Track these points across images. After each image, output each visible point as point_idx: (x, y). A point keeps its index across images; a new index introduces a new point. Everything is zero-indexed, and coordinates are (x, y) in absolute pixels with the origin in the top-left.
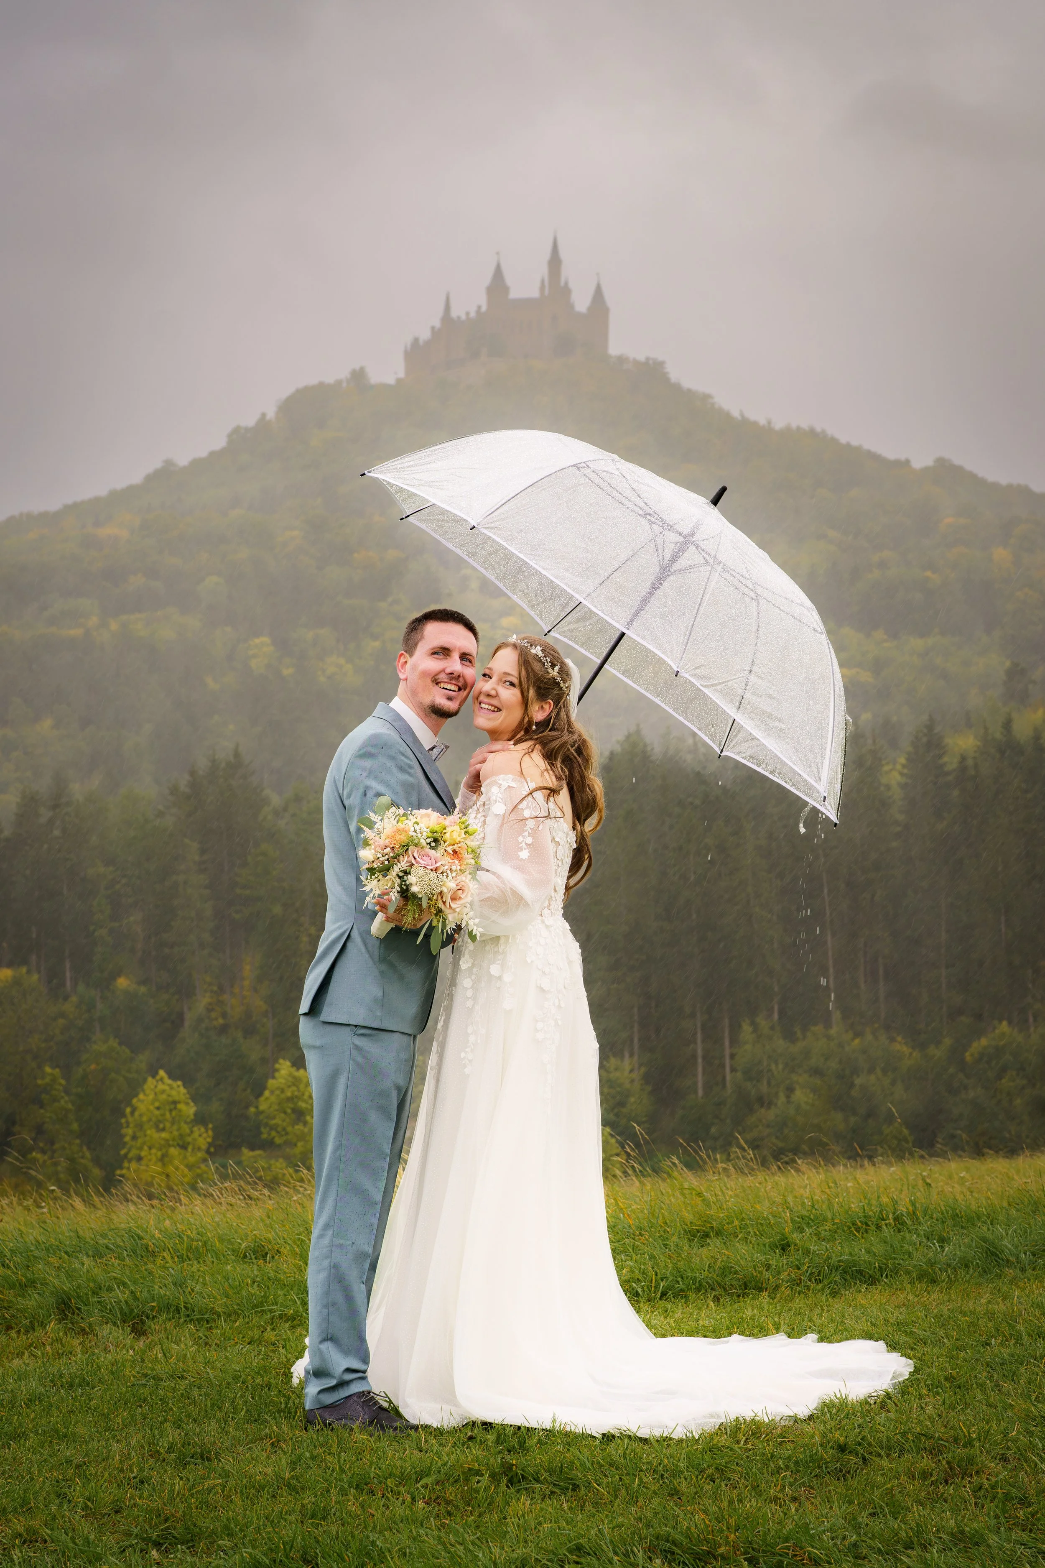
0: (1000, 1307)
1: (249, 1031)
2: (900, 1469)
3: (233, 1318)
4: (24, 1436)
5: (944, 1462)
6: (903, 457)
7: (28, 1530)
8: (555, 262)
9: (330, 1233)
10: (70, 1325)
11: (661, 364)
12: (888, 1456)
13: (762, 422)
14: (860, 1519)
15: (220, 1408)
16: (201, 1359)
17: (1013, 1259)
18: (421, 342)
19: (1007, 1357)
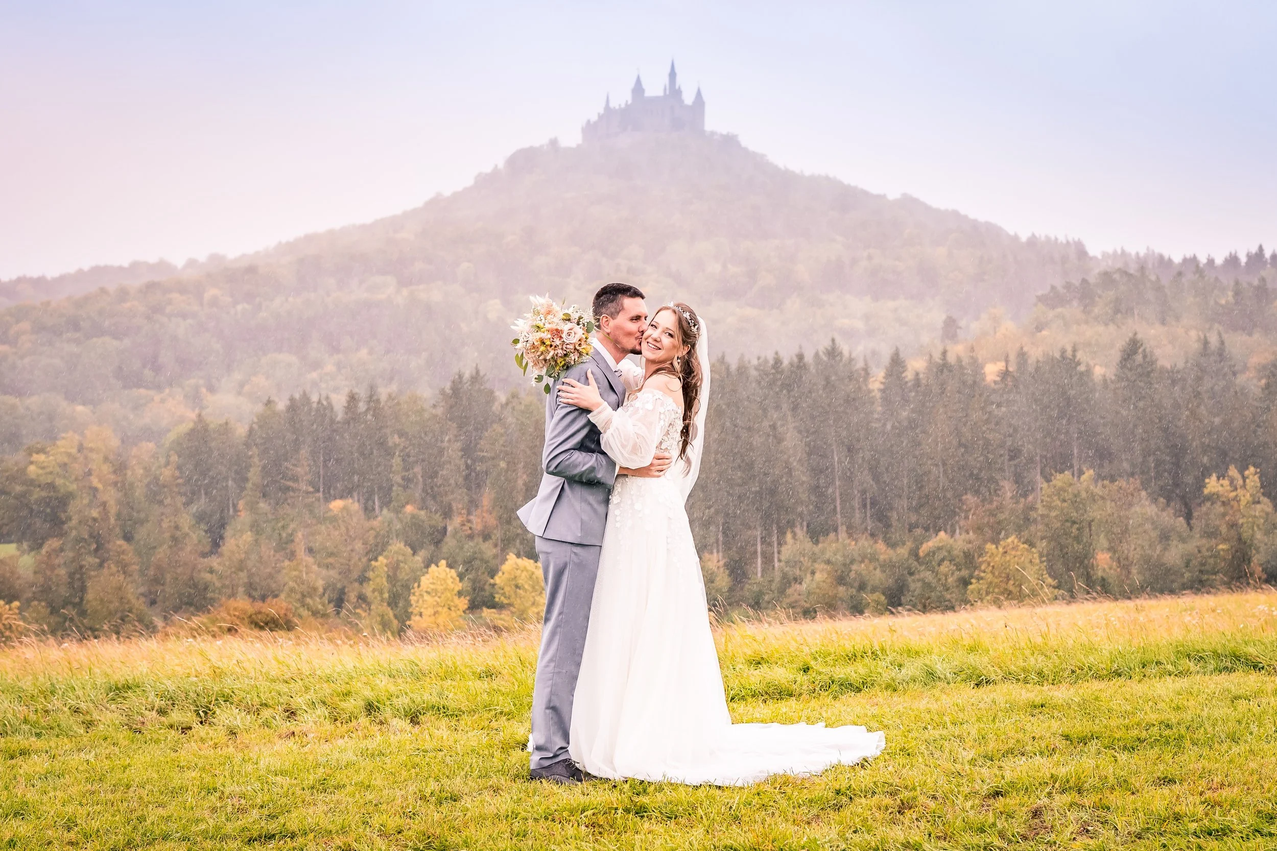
0: (934, 707)
1: (486, 537)
2: (872, 804)
3: (472, 713)
4: (344, 786)
5: (898, 800)
6: (881, 192)
7: (345, 844)
8: (673, 75)
9: (552, 665)
10: (373, 719)
11: (736, 136)
12: (865, 796)
13: (798, 171)
14: (847, 835)
15: (463, 769)
16: (452, 739)
17: (942, 677)
18: (592, 122)
19: (937, 736)
